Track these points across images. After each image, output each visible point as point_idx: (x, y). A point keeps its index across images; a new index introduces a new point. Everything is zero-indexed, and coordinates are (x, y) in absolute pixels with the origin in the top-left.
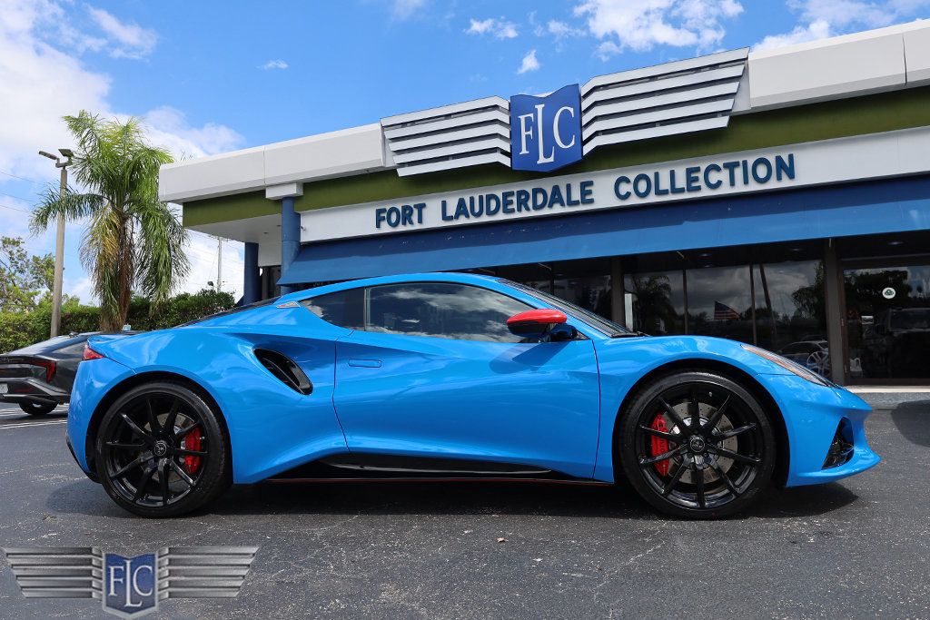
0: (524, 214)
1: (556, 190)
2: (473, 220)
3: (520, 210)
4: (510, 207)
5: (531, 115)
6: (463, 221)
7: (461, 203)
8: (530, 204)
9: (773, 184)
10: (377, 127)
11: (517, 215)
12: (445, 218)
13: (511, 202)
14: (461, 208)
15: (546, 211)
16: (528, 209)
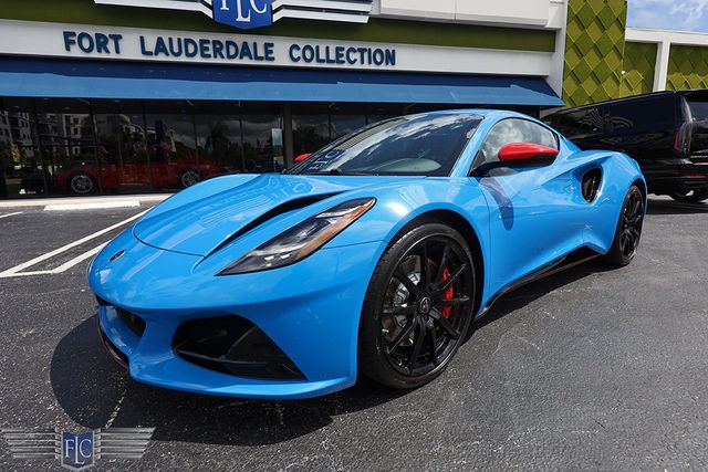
1: (245, 45)
2: (171, 59)
3: (215, 57)
4: (206, 53)
6: (161, 57)
7: (160, 41)
8: (224, 52)
9: (383, 67)
11: (212, 60)
12: (144, 52)
13: (207, 49)
14: (160, 47)
15: (237, 61)
16: (223, 57)
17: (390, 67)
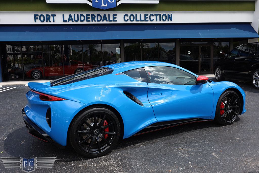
0: (94, 23)
1: (105, 16)
2: (75, 23)
3: (92, 21)
4: (88, 20)
6: (71, 22)
7: (70, 16)
8: (96, 19)
11: (91, 23)
12: (64, 21)
14: (70, 18)
15: (101, 22)
16: (95, 21)
17: (170, 22)
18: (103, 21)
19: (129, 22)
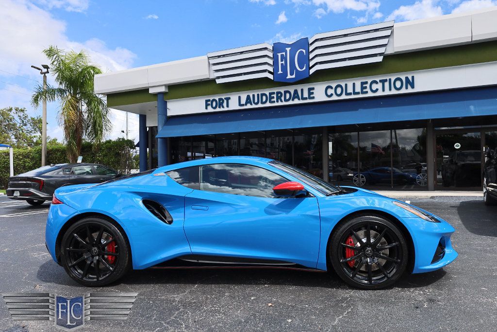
0: (280, 104)
1: (296, 91)
2: (254, 106)
3: (277, 101)
4: (272, 100)
5: (284, 53)
6: (249, 106)
7: (248, 97)
8: (283, 98)
9: (403, 91)
10: (205, 57)
11: (276, 104)
12: (240, 105)
15: (291, 102)
16: (282, 101)
17: (410, 90)
18: (293, 100)
19: (335, 98)
